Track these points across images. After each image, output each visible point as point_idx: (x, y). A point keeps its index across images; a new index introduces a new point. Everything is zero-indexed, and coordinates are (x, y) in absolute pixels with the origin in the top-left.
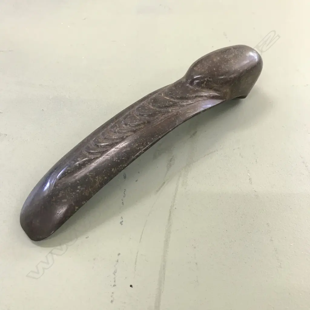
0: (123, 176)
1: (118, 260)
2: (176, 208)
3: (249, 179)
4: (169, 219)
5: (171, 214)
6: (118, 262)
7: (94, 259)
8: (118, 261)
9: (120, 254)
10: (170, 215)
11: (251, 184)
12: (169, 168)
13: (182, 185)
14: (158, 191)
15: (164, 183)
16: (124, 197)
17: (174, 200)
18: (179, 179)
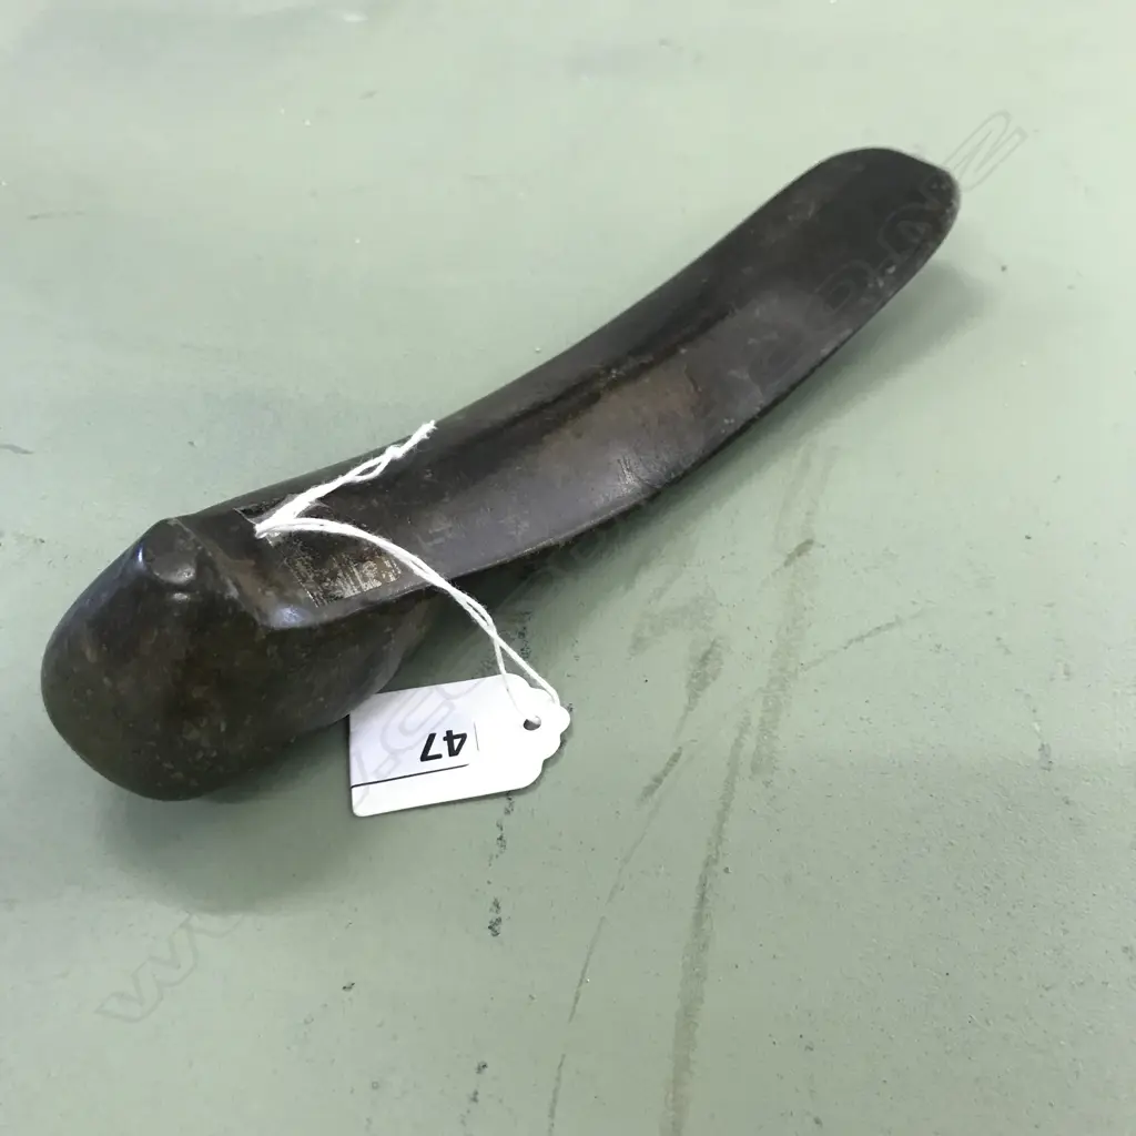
1: (476, 1093)
2: (726, 870)
3: (1039, 746)
4: (699, 919)
5: (707, 896)
6: (475, 1100)
7: (375, 1086)
8: (479, 1097)
9: (485, 1066)
10: (703, 899)
11: (1049, 770)
12: (699, 693)
13: (755, 768)
14: (649, 791)
15: (676, 758)
16: (508, 811)
17: (719, 829)
18: (738, 743)
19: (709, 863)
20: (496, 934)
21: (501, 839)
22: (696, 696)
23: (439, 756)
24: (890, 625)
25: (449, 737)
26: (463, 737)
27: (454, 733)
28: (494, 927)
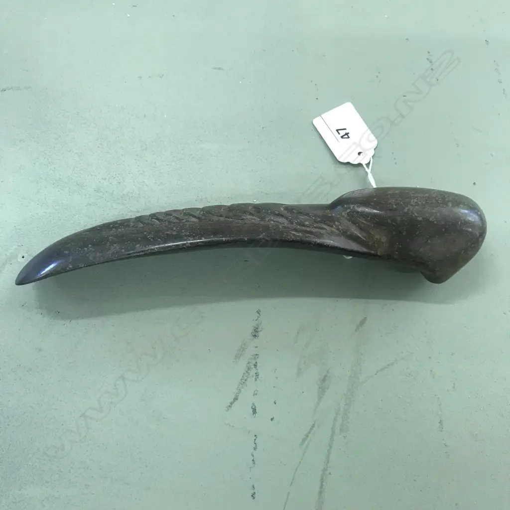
2: (330, 474)
3: (439, 421)
4: (320, 493)
10: (322, 486)
13: (341, 431)
14: (304, 440)
15: (313, 426)
16: (255, 449)
17: (328, 457)
18: (335, 420)
19: (324, 471)
20: (254, 498)
21: (253, 460)
22: (321, 397)
23: (339, 134)
24: (393, 364)
25: (347, 134)
26: (349, 137)
27: (349, 135)
28: (253, 496)
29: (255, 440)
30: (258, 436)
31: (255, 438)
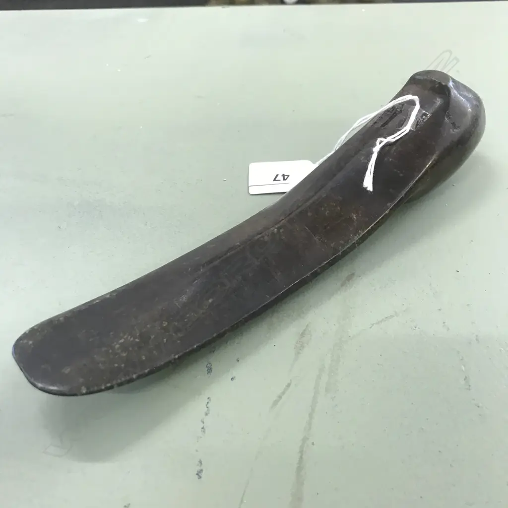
0: (207, 367)
2: (313, 444)
3: (464, 377)
4: (299, 469)
5: (304, 456)
10: (301, 459)
11: (469, 389)
12: (300, 351)
13: (327, 390)
14: (275, 403)
15: (289, 385)
16: (206, 414)
17: (310, 424)
18: (319, 377)
19: (305, 440)
20: (200, 477)
21: (203, 428)
22: (299, 353)
23: (279, 180)
24: (392, 316)
25: (283, 176)
28: (199, 474)
29: (208, 403)
30: (211, 399)
31: (208, 401)
